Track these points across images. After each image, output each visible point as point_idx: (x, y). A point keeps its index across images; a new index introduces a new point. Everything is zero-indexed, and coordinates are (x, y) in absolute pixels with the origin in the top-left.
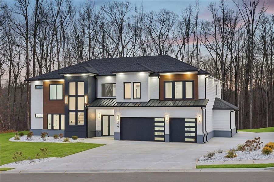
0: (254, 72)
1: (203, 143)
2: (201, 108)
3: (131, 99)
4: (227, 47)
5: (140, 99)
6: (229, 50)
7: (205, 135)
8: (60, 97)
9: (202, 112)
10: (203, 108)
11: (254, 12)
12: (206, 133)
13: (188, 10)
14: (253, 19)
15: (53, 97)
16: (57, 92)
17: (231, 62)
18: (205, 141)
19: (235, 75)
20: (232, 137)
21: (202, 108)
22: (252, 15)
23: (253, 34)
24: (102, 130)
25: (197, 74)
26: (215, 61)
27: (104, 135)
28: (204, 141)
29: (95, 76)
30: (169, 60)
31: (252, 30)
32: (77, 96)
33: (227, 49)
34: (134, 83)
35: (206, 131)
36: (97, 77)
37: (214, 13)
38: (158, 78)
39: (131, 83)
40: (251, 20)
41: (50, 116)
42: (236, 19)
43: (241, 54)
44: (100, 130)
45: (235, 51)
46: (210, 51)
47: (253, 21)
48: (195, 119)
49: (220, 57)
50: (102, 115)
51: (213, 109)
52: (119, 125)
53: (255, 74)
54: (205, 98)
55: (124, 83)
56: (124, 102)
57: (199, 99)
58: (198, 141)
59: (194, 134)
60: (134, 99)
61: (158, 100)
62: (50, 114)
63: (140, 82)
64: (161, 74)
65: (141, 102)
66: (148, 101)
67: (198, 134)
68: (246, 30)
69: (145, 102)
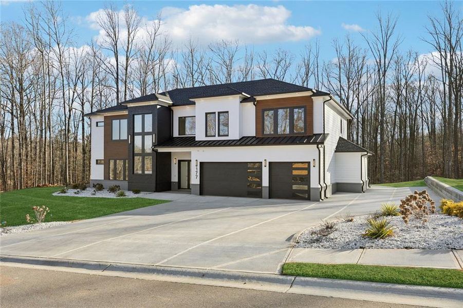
1: (319, 201)
2: (316, 145)
3: (215, 136)
4: (354, 92)
5: (228, 136)
6: (355, 95)
7: (323, 189)
8: (124, 136)
9: (318, 152)
10: (320, 146)
11: (386, 45)
12: (325, 185)
13: (308, 47)
14: (386, 54)
15: (115, 137)
16: (120, 130)
17: (358, 108)
18: (323, 198)
19: (362, 125)
20: (364, 192)
21: (318, 147)
22: (385, 49)
23: (385, 71)
24: (179, 180)
25: (311, 96)
28: (321, 198)
31: (385, 66)
32: (143, 134)
33: (352, 94)
34: (219, 113)
35: (324, 182)
36: (172, 108)
37: (338, 49)
38: (254, 104)
39: (215, 113)
41: (112, 163)
42: (364, 57)
44: (177, 181)
47: (385, 56)
48: (307, 164)
50: (179, 160)
51: (336, 152)
52: (198, 174)
54: (323, 132)
55: (207, 114)
56: (206, 141)
57: (314, 133)
58: (311, 197)
59: (306, 187)
60: (219, 135)
61: (254, 137)
62: (113, 159)
63: (227, 112)
64: (258, 98)
65: (230, 140)
66: (238, 139)
67: (311, 187)
68: (377, 67)
69: (234, 140)
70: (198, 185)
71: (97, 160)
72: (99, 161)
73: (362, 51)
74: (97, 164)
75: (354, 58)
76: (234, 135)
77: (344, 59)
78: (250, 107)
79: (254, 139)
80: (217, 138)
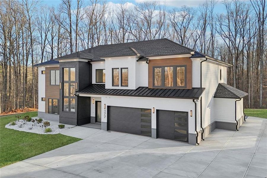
0: (264, 55)
1: (195, 145)
2: (192, 100)
3: (119, 86)
4: (240, 35)
5: (128, 86)
6: (241, 38)
7: (200, 133)
9: (194, 105)
12: (201, 129)
13: (205, 5)
14: (264, 8)
16: (56, 78)
17: (244, 47)
18: (199, 142)
19: (247, 58)
20: (238, 130)
21: (194, 101)
22: (263, 5)
23: (263, 21)
24: (96, 116)
25: (190, 58)
26: (228, 46)
27: (98, 121)
28: (197, 142)
29: (88, 61)
30: (165, 43)
31: (263, 17)
32: (70, 82)
33: (240, 37)
34: (121, 69)
35: (201, 127)
36: (91, 62)
37: (228, 6)
38: (147, 63)
39: (118, 68)
40: (261, 9)
42: (248, 11)
43: (252, 40)
44: (94, 116)
45: (247, 39)
46: (224, 38)
48: (186, 114)
49: (234, 43)
50: (96, 101)
52: (106, 115)
53: (265, 57)
54: (200, 87)
55: (113, 69)
56: (112, 89)
57: (193, 87)
58: (189, 140)
59: (185, 132)
60: (122, 86)
61: (147, 87)
62: (51, 99)
63: (127, 68)
64: (150, 58)
65: (129, 90)
66: (135, 89)
67: (189, 132)
68: (257, 18)
69: (132, 90)
70: (105, 123)
71: (42, 98)
72: (43, 99)
73: (246, 6)
74: (42, 100)
75: (240, 12)
76: (132, 86)
77: (232, 13)
78: (144, 65)
79: (147, 89)
80: (120, 88)
